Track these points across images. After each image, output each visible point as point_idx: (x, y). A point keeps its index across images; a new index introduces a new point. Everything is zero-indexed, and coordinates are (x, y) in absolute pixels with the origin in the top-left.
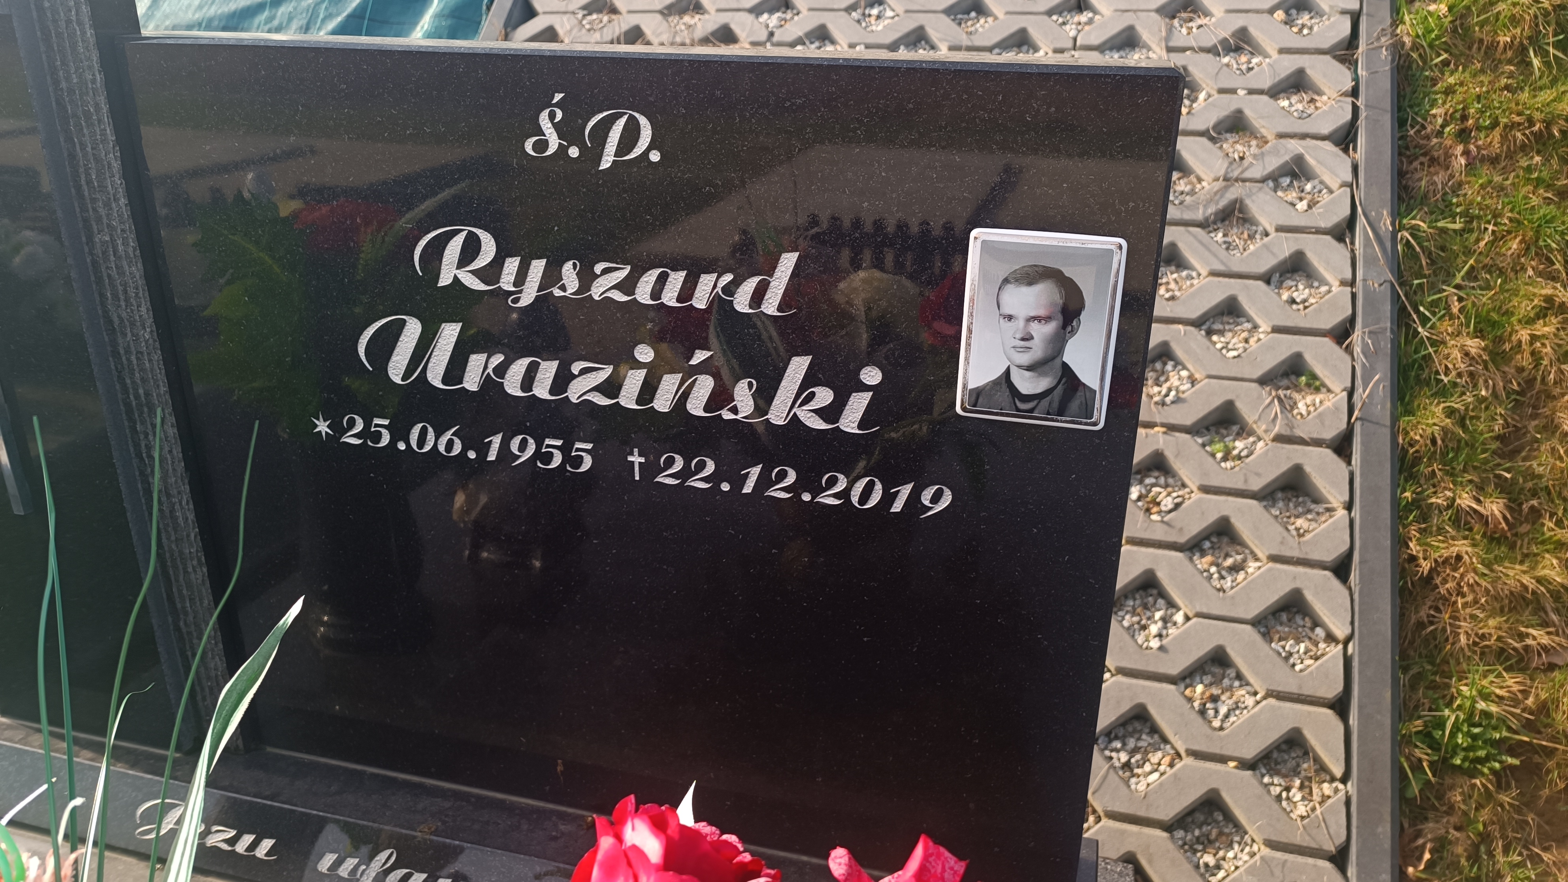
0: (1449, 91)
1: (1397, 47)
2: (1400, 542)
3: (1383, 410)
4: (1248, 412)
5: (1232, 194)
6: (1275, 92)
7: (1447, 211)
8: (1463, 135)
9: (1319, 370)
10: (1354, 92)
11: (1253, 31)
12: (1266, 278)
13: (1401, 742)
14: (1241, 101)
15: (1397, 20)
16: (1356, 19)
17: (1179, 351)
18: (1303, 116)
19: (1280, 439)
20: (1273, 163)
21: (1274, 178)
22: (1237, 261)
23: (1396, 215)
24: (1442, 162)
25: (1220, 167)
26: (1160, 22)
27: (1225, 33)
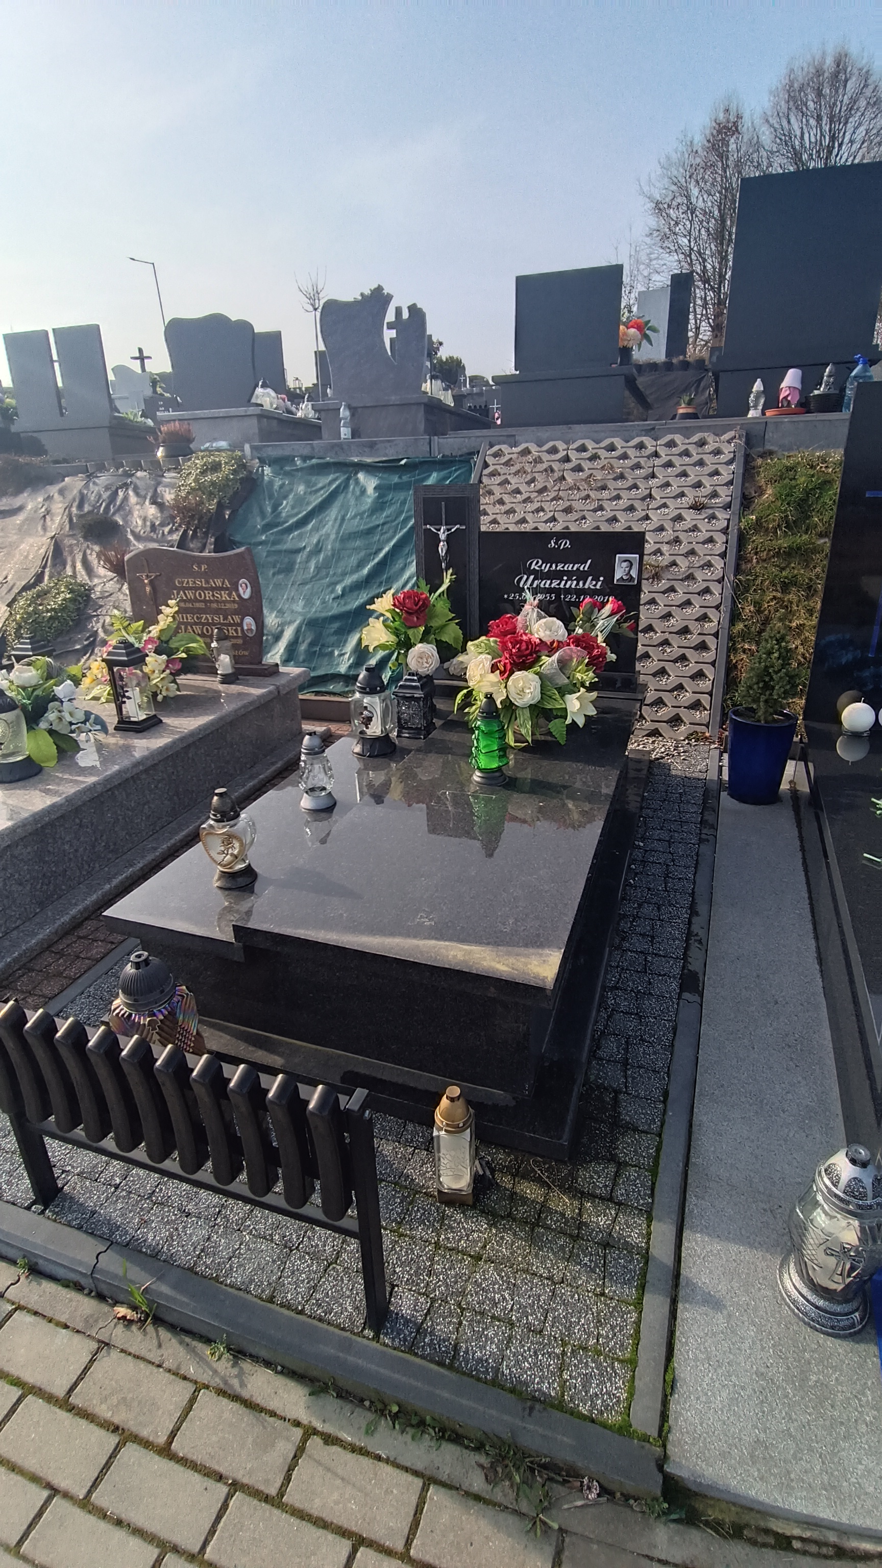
0: (754, 541)
1: (739, 529)
2: (728, 657)
3: (727, 625)
4: (691, 628)
5: (690, 571)
6: (704, 543)
7: (750, 574)
8: (756, 553)
9: (711, 617)
10: (727, 543)
11: (699, 525)
12: (699, 594)
13: (724, 701)
14: (694, 545)
15: (740, 521)
16: (729, 520)
17: (674, 614)
18: (711, 549)
19: (699, 634)
20: (702, 563)
21: (702, 567)
22: (691, 589)
23: (735, 576)
24: (751, 561)
25: (687, 564)
26: (671, 523)
27: (690, 526)
